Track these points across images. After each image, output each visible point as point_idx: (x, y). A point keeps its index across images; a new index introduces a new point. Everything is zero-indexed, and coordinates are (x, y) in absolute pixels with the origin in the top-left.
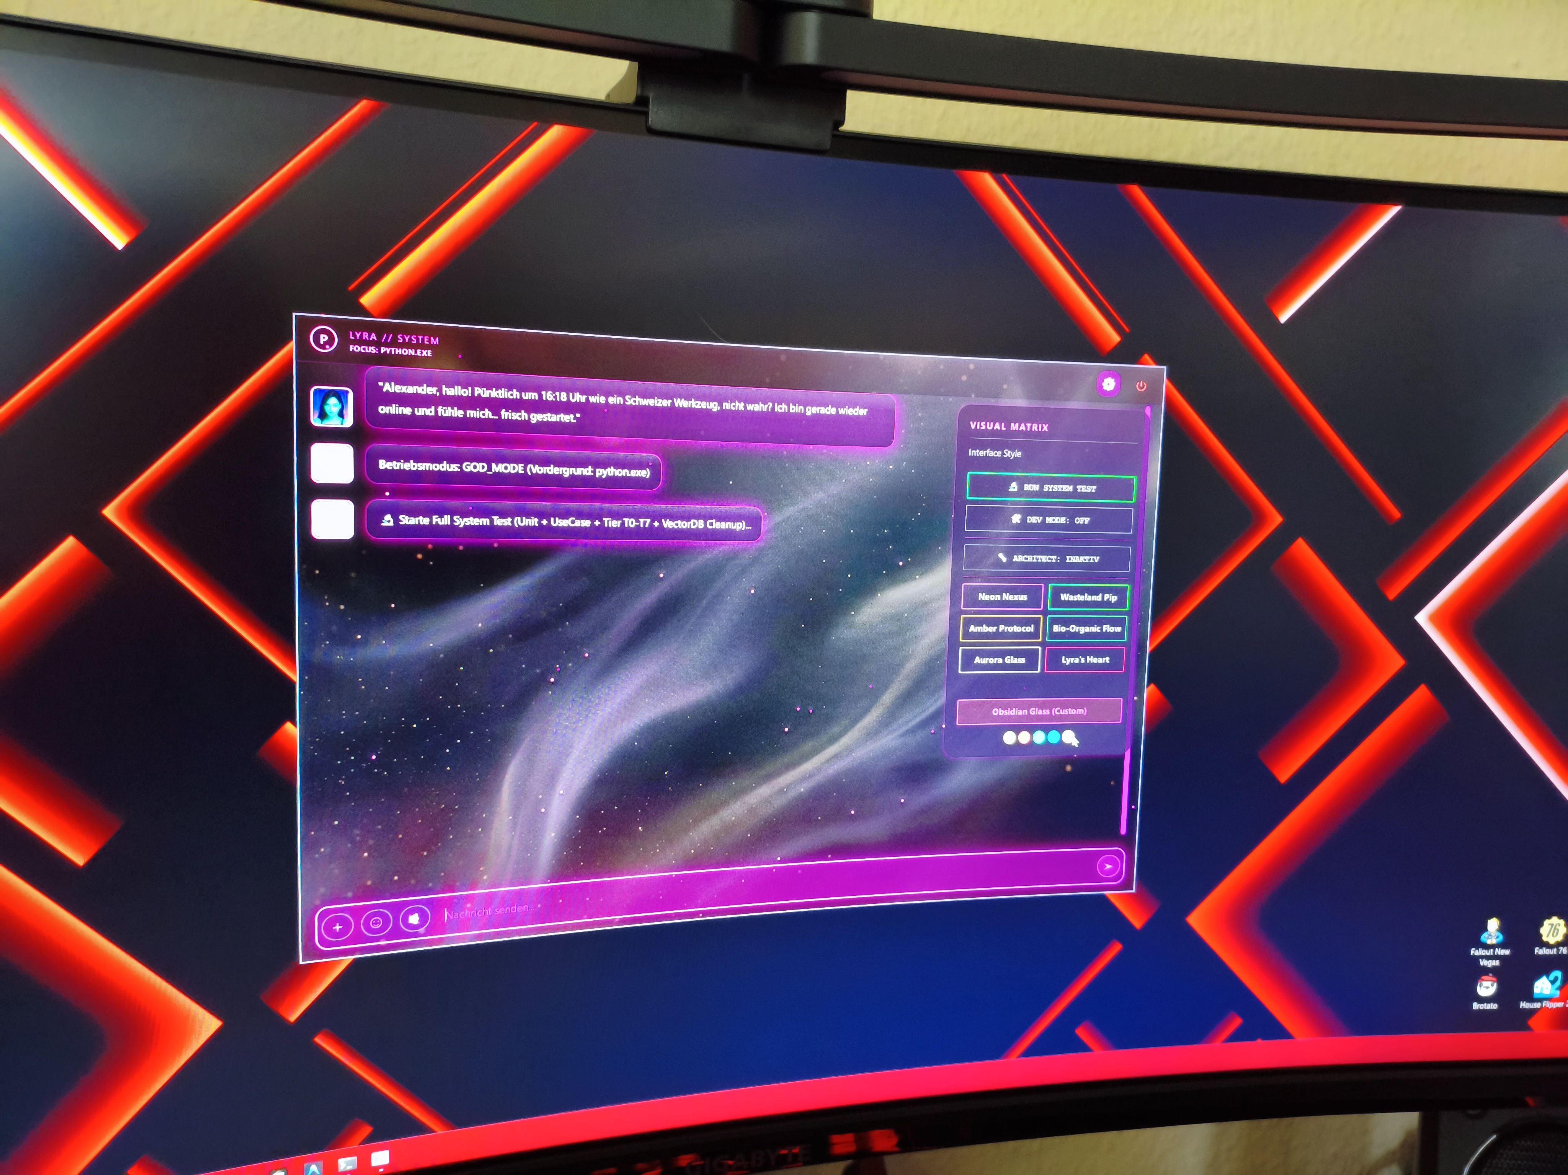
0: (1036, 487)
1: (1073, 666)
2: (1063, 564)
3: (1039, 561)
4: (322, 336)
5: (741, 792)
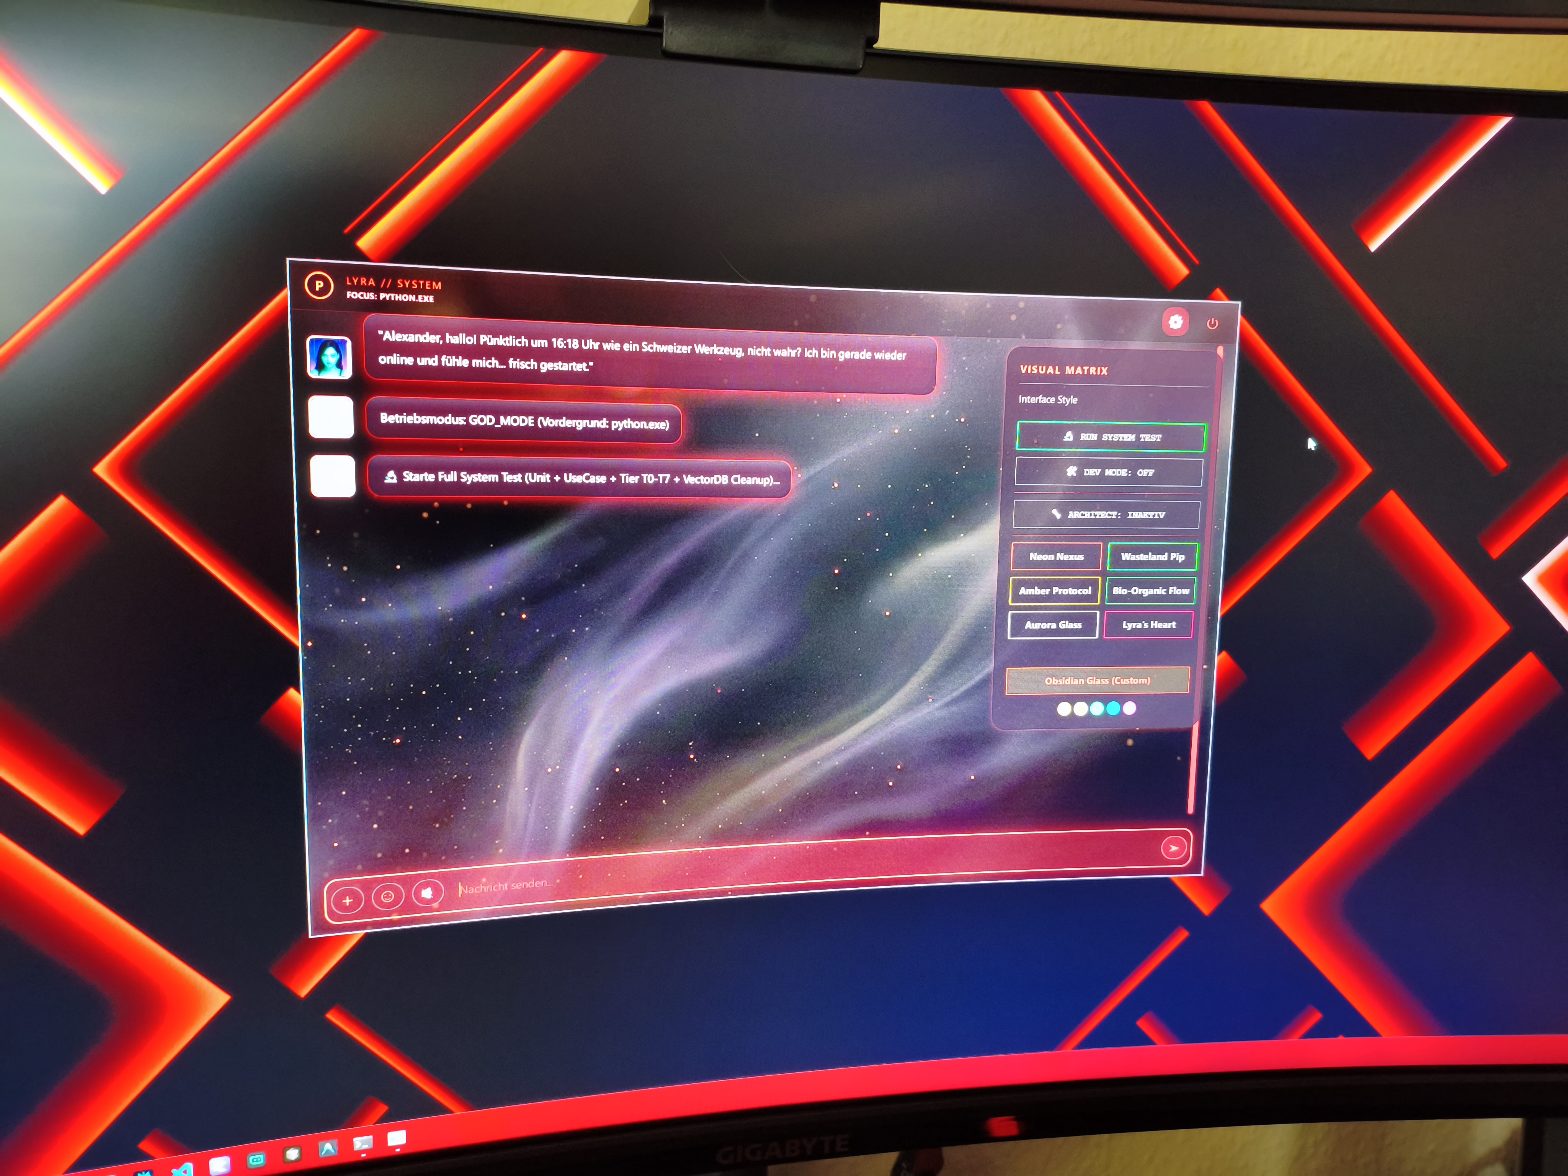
0: (1094, 437)
1: (1134, 631)
2: (1124, 520)
3: (1098, 517)
4: (317, 282)
5: (773, 764)
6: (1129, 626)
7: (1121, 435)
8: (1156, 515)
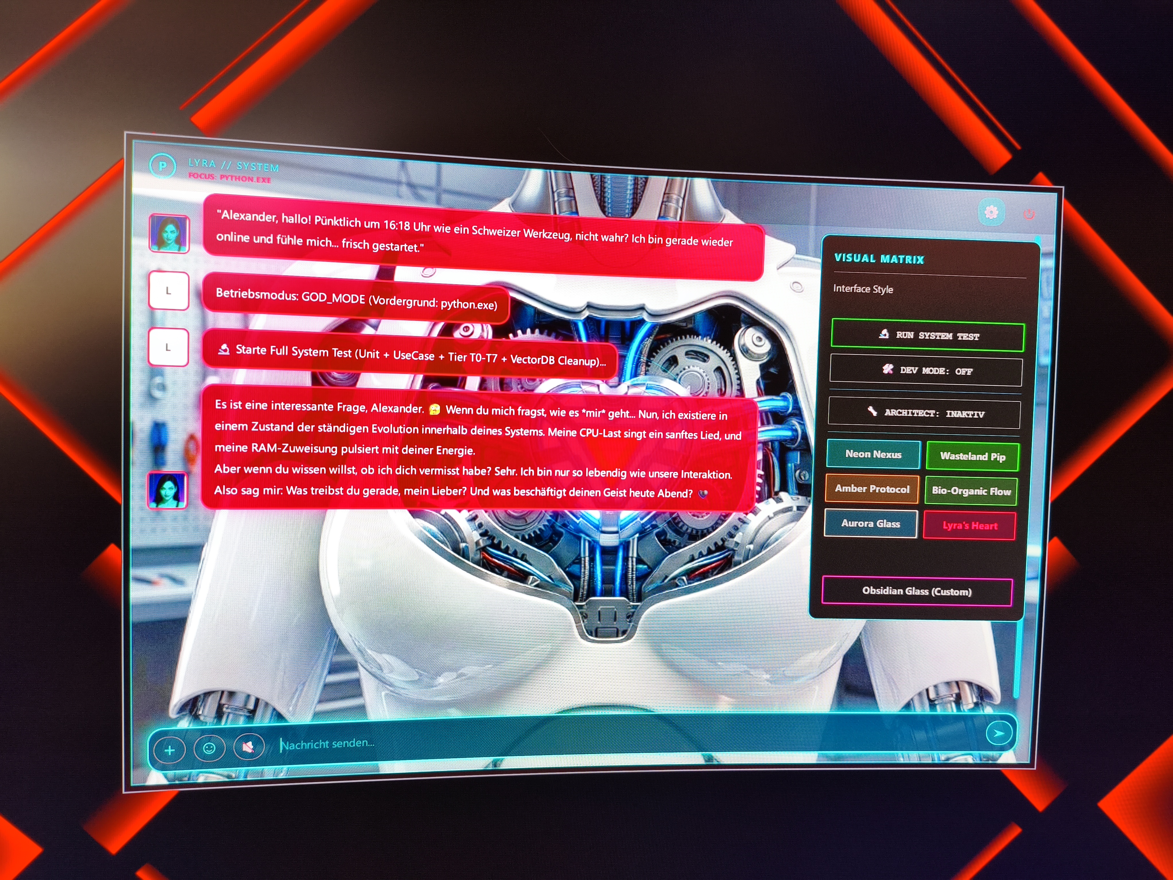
0: (910, 335)
1: (955, 532)
2: (942, 419)
3: (915, 415)
4: (161, 163)
6: (949, 527)
7: (938, 334)
8: (976, 414)
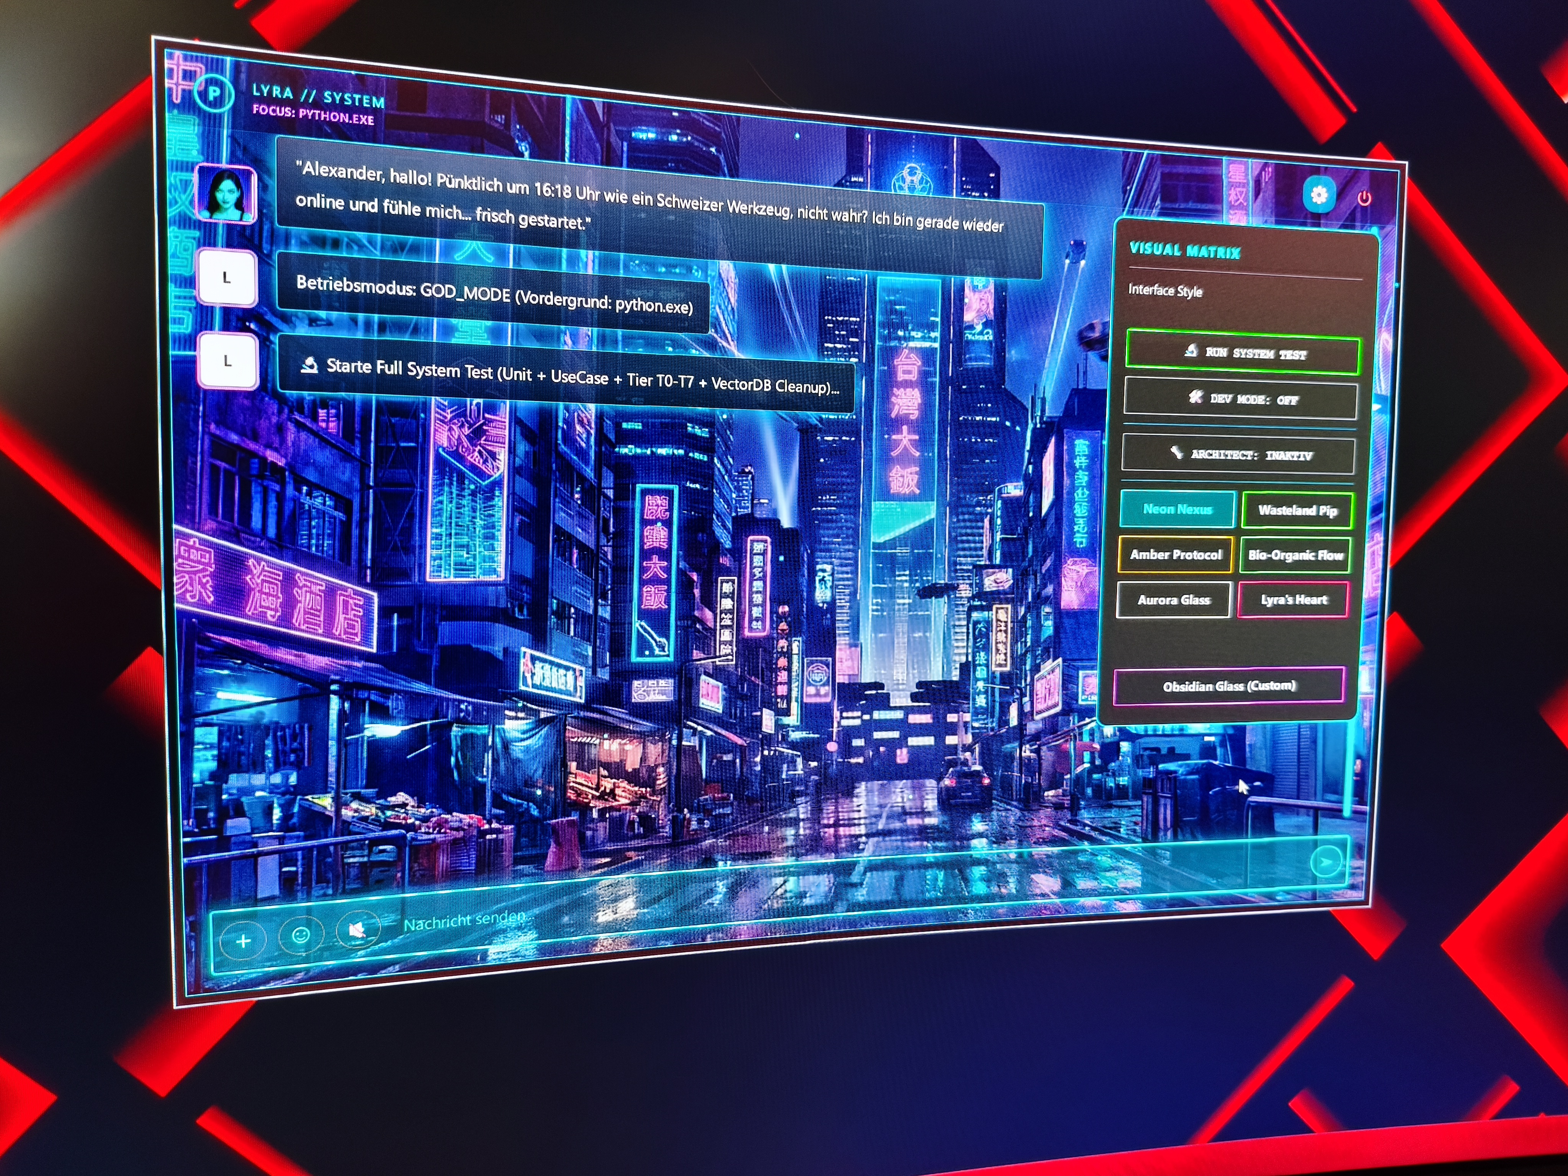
0: (1223, 352)
1: (1277, 609)
2: (1262, 463)
3: (1229, 458)
4: (211, 88)
6: (1269, 601)
7: (1257, 351)
8: (1302, 456)
